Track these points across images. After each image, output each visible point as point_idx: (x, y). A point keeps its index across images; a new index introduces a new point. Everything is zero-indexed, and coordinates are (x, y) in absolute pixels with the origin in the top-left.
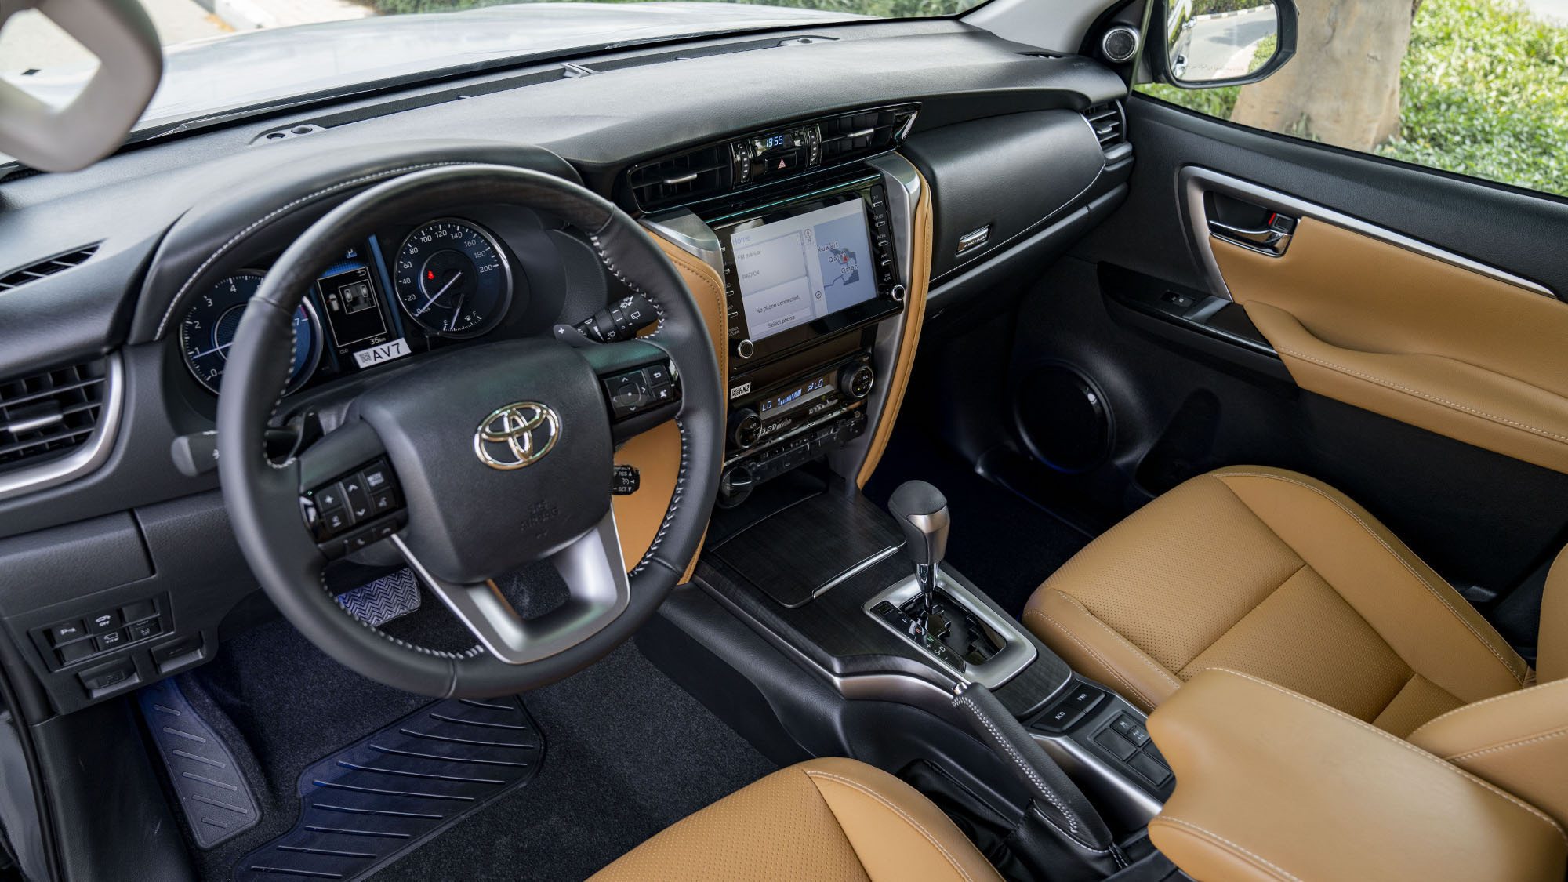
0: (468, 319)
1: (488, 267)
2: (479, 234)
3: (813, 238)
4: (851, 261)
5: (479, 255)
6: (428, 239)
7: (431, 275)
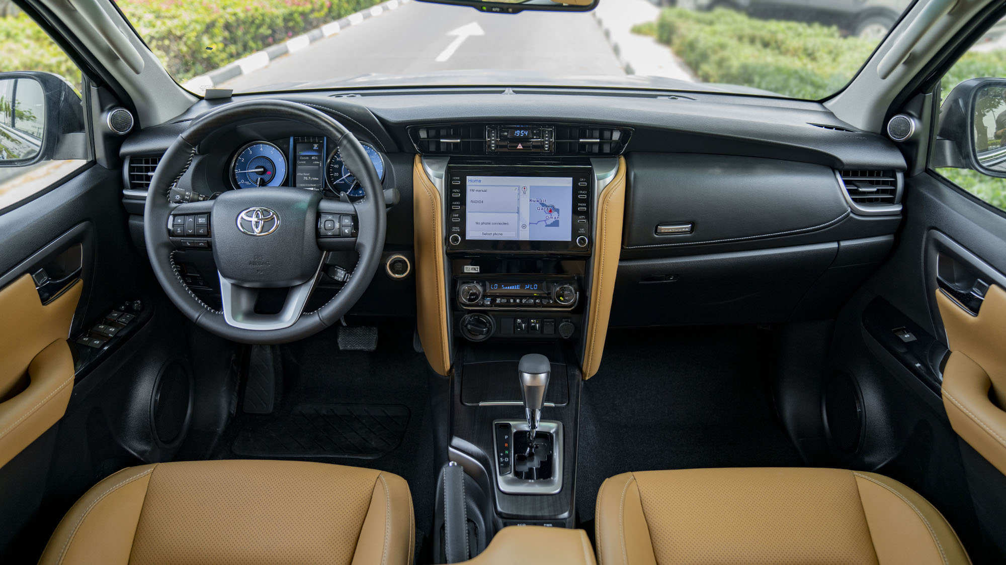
0: (360, 192)
3: (528, 192)
4: (555, 214)
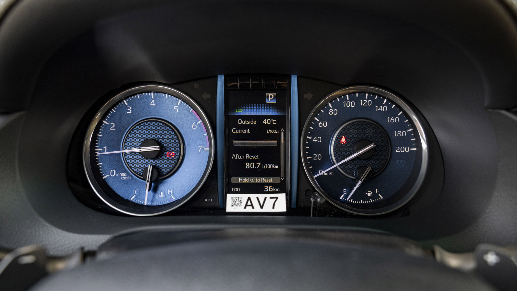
0: (369, 194)
1: (405, 149)
2: (405, 113)
5: (399, 134)
6: (352, 104)
7: (343, 140)
